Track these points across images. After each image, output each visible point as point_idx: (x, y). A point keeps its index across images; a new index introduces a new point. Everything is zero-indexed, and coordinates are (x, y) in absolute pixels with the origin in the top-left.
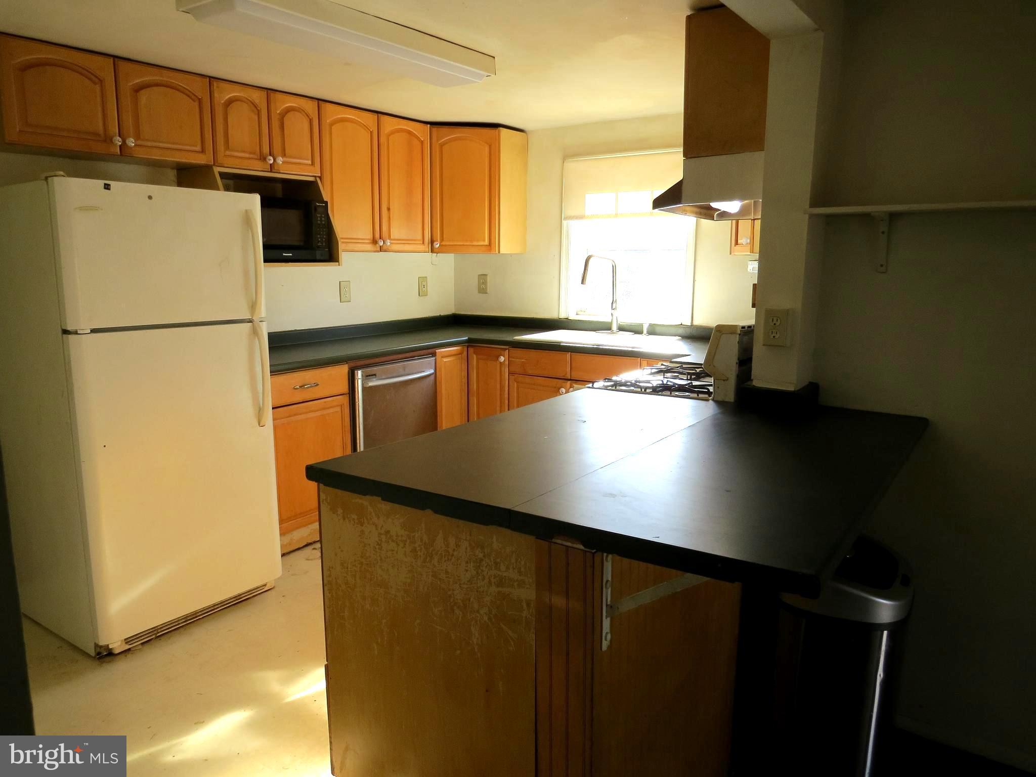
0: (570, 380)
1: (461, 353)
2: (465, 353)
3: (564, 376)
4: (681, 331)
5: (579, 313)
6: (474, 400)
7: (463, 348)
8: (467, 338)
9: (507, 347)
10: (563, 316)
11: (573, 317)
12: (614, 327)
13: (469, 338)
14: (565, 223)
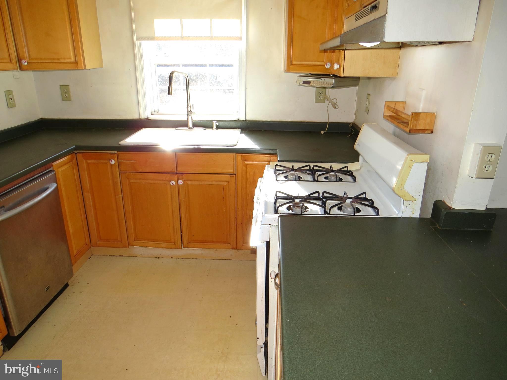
0: (177, 173)
1: (71, 160)
2: (75, 159)
3: (171, 171)
4: (239, 124)
5: (153, 113)
6: (88, 195)
7: (73, 155)
8: (74, 146)
9: (116, 152)
10: (143, 116)
11: (152, 117)
12: (190, 125)
13: (76, 146)
14: (136, 43)
